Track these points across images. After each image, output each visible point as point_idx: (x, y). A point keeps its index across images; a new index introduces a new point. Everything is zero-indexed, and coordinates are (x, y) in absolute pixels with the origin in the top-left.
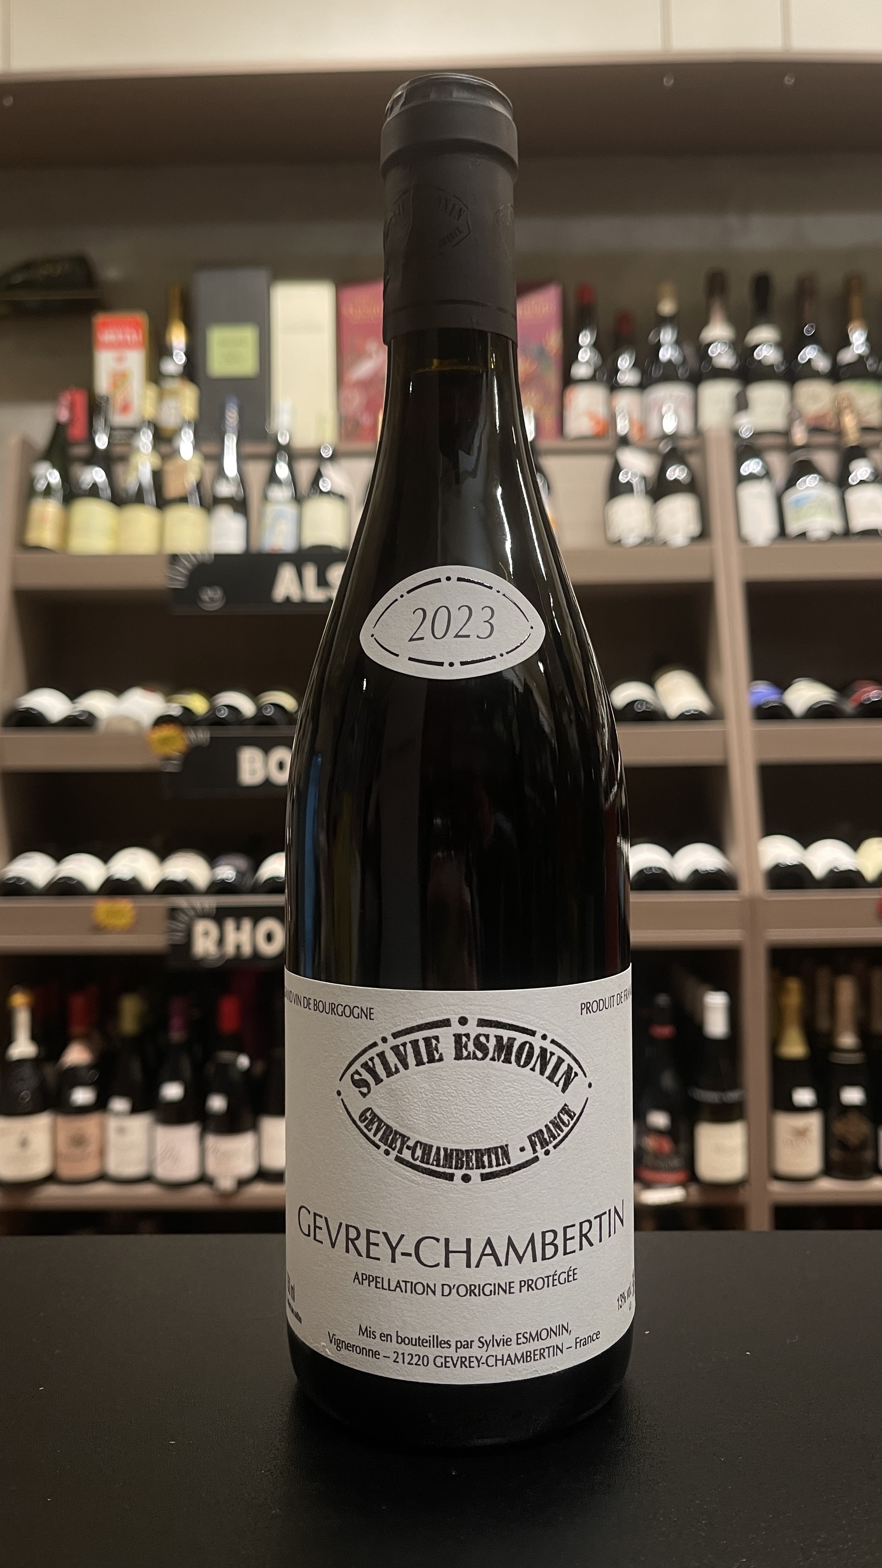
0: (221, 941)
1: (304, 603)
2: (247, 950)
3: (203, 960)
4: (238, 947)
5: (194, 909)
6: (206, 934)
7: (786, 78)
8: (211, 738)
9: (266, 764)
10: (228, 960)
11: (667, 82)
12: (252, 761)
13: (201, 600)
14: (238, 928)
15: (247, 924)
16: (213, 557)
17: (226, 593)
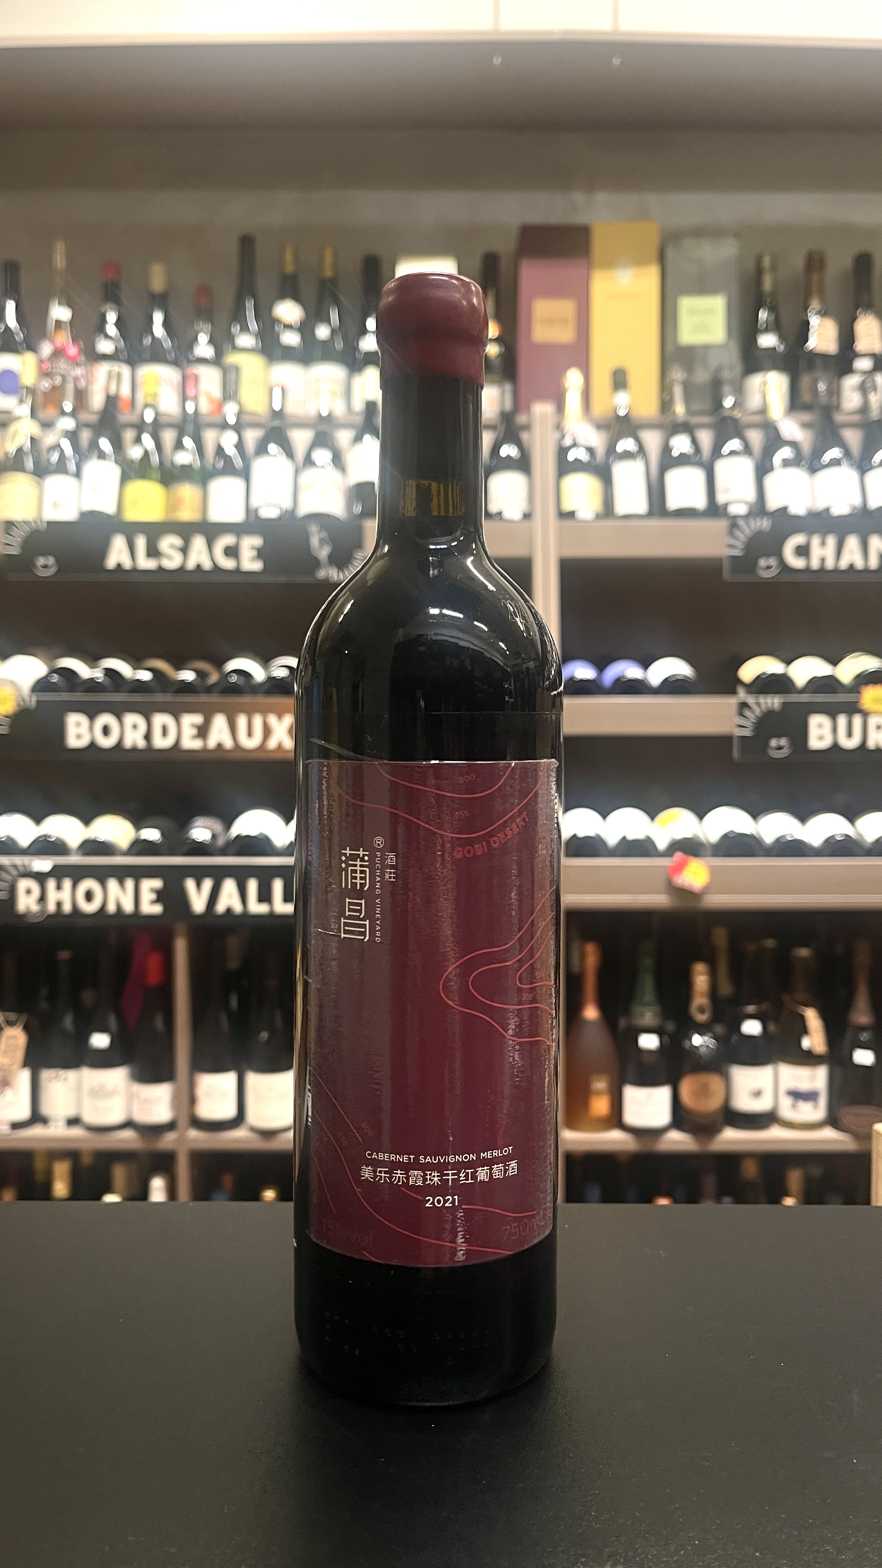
0: (42, 899)
1: (135, 570)
2: (67, 908)
3: (23, 916)
4: (59, 904)
5: (15, 866)
6: (29, 892)
7: (614, 60)
8: (38, 702)
9: (91, 729)
10: (49, 916)
11: (497, 61)
12: (78, 724)
13: (35, 566)
14: (59, 887)
15: (67, 884)
16: (45, 525)
17: (57, 561)
